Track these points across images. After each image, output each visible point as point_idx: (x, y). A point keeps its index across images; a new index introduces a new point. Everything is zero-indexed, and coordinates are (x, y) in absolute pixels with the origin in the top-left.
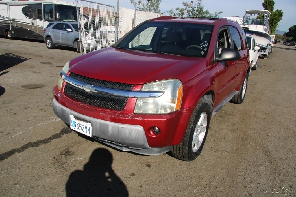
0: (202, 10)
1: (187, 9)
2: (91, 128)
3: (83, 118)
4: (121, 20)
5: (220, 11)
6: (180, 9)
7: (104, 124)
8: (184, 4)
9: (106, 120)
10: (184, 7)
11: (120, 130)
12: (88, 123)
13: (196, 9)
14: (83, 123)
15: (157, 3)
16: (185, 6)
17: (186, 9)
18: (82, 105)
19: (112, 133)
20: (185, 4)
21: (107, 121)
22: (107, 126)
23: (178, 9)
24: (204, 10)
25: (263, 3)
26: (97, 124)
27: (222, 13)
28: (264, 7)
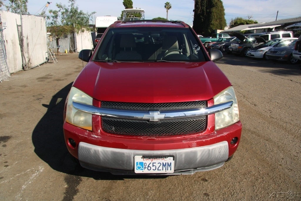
0: (76, 11)
1: (61, 11)
2: (173, 163)
3: (159, 154)
4: (5, 27)
5: (93, 12)
6: (53, 11)
7: (191, 152)
8: (57, 5)
9: (192, 147)
10: (58, 9)
11: (210, 152)
12: (169, 158)
13: (70, 10)
14: (157, 161)
15: (24, 5)
16: (59, 7)
17: (59, 11)
18: (148, 139)
19: (201, 158)
20: (59, 6)
21: (194, 147)
22: (195, 153)
23: (51, 11)
24: (79, 11)
25: (123, 3)
26: (181, 155)
27: (95, 14)
28: (125, 6)
